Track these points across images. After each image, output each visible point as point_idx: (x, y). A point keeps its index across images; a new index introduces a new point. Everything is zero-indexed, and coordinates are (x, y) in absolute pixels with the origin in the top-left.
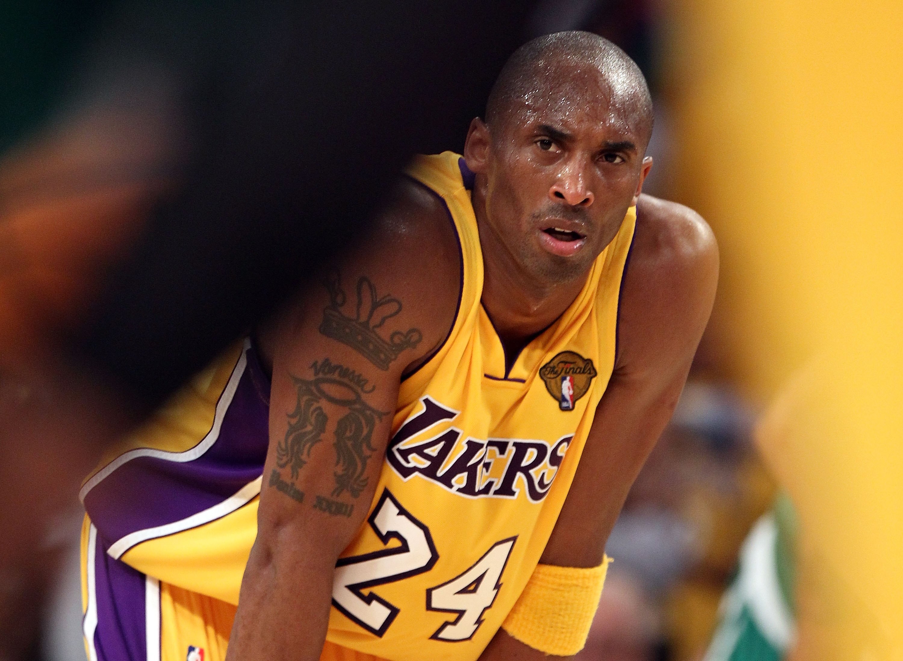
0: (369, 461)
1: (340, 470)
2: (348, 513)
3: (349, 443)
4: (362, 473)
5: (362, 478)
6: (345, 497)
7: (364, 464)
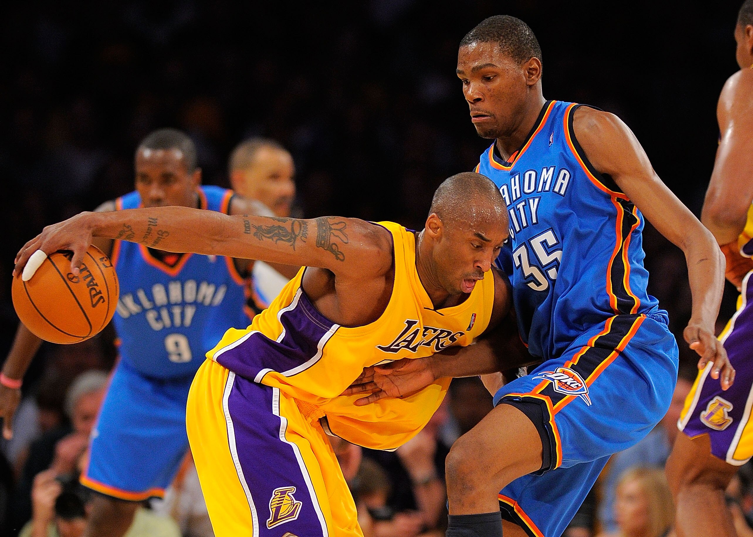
0: (271, 240)
1: (264, 227)
2: (246, 232)
3: (276, 232)
4: (266, 237)
5: (263, 237)
6: (253, 231)
7: (268, 238)
